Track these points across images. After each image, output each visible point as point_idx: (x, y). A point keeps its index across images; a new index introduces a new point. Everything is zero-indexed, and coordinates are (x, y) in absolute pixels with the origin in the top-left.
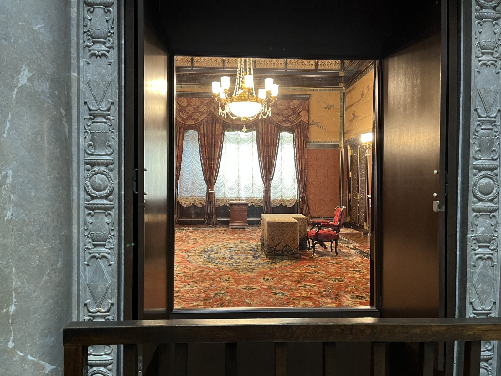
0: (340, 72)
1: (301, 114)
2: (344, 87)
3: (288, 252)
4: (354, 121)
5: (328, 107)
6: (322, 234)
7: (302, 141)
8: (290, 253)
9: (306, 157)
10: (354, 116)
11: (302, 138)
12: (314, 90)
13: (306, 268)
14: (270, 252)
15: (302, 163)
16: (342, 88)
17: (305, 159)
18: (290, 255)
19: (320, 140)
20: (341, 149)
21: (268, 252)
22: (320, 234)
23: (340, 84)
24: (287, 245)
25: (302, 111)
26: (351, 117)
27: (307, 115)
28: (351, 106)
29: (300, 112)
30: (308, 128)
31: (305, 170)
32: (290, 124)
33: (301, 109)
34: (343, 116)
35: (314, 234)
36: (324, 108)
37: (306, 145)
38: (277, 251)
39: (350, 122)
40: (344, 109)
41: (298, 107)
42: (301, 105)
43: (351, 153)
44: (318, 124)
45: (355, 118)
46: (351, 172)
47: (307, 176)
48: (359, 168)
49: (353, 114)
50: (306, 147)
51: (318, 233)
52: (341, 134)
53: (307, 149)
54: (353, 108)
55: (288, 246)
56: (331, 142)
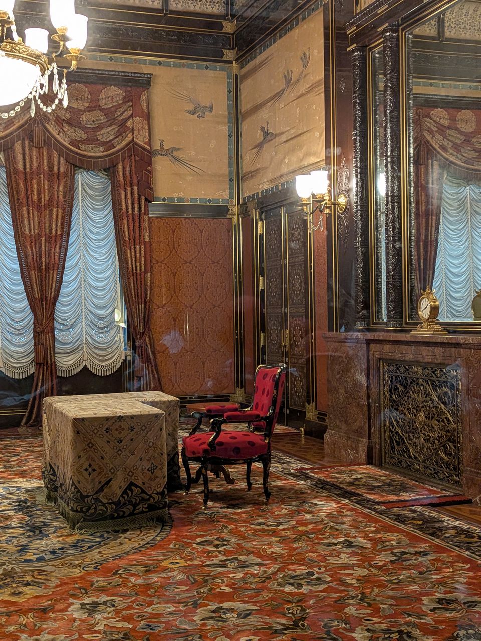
0: (225, 23)
1: (129, 124)
2: (237, 60)
3: (135, 505)
4: (265, 146)
5: (198, 110)
6: (228, 443)
7: (136, 196)
8: (141, 507)
9: (147, 240)
10: (266, 134)
11: (136, 188)
12: (160, 63)
13: (200, 548)
14: (81, 511)
15: (138, 255)
16: (231, 62)
17: (145, 243)
18: (143, 512)
19: (182, 195)
20: (235, 220)
21: (76, 511)
22: (221, 444)
23: (225, 51)
24: (132, 484)
25: (132, 116)
26: (259, 135)
27: (147, 127)
28: (256, 108)
29: (129, 118)
30: (150, 163)
31: (146, 272)
32: (101, 149)
33: (130, 112)
34: (236, 136)
35: (205, 446)
36: (189, 112)
37: (146, 207)
38: (104, 505)
39: (255, 151)
40: (237, 116)
41: (119, 106)
42: (128, 101)
43: (260, 228)
44: (175, 154)
45: (268, 138)
46: (263, 276)
47: (151, 290)
48: (285, 265)
49: (262, 129)
50: (146, 213)
51: (218, 440)
52: (231, 180)
53: (149, 219)
54: (264, 114)
55: (136, 486)
56: (210, 201)
